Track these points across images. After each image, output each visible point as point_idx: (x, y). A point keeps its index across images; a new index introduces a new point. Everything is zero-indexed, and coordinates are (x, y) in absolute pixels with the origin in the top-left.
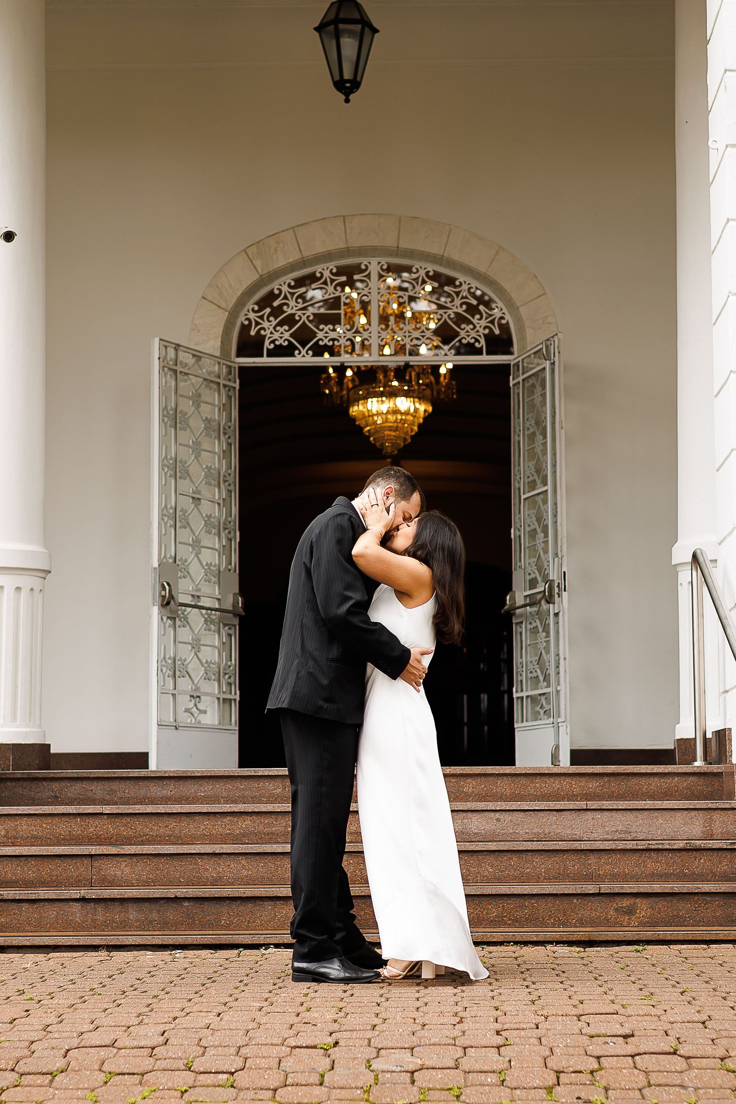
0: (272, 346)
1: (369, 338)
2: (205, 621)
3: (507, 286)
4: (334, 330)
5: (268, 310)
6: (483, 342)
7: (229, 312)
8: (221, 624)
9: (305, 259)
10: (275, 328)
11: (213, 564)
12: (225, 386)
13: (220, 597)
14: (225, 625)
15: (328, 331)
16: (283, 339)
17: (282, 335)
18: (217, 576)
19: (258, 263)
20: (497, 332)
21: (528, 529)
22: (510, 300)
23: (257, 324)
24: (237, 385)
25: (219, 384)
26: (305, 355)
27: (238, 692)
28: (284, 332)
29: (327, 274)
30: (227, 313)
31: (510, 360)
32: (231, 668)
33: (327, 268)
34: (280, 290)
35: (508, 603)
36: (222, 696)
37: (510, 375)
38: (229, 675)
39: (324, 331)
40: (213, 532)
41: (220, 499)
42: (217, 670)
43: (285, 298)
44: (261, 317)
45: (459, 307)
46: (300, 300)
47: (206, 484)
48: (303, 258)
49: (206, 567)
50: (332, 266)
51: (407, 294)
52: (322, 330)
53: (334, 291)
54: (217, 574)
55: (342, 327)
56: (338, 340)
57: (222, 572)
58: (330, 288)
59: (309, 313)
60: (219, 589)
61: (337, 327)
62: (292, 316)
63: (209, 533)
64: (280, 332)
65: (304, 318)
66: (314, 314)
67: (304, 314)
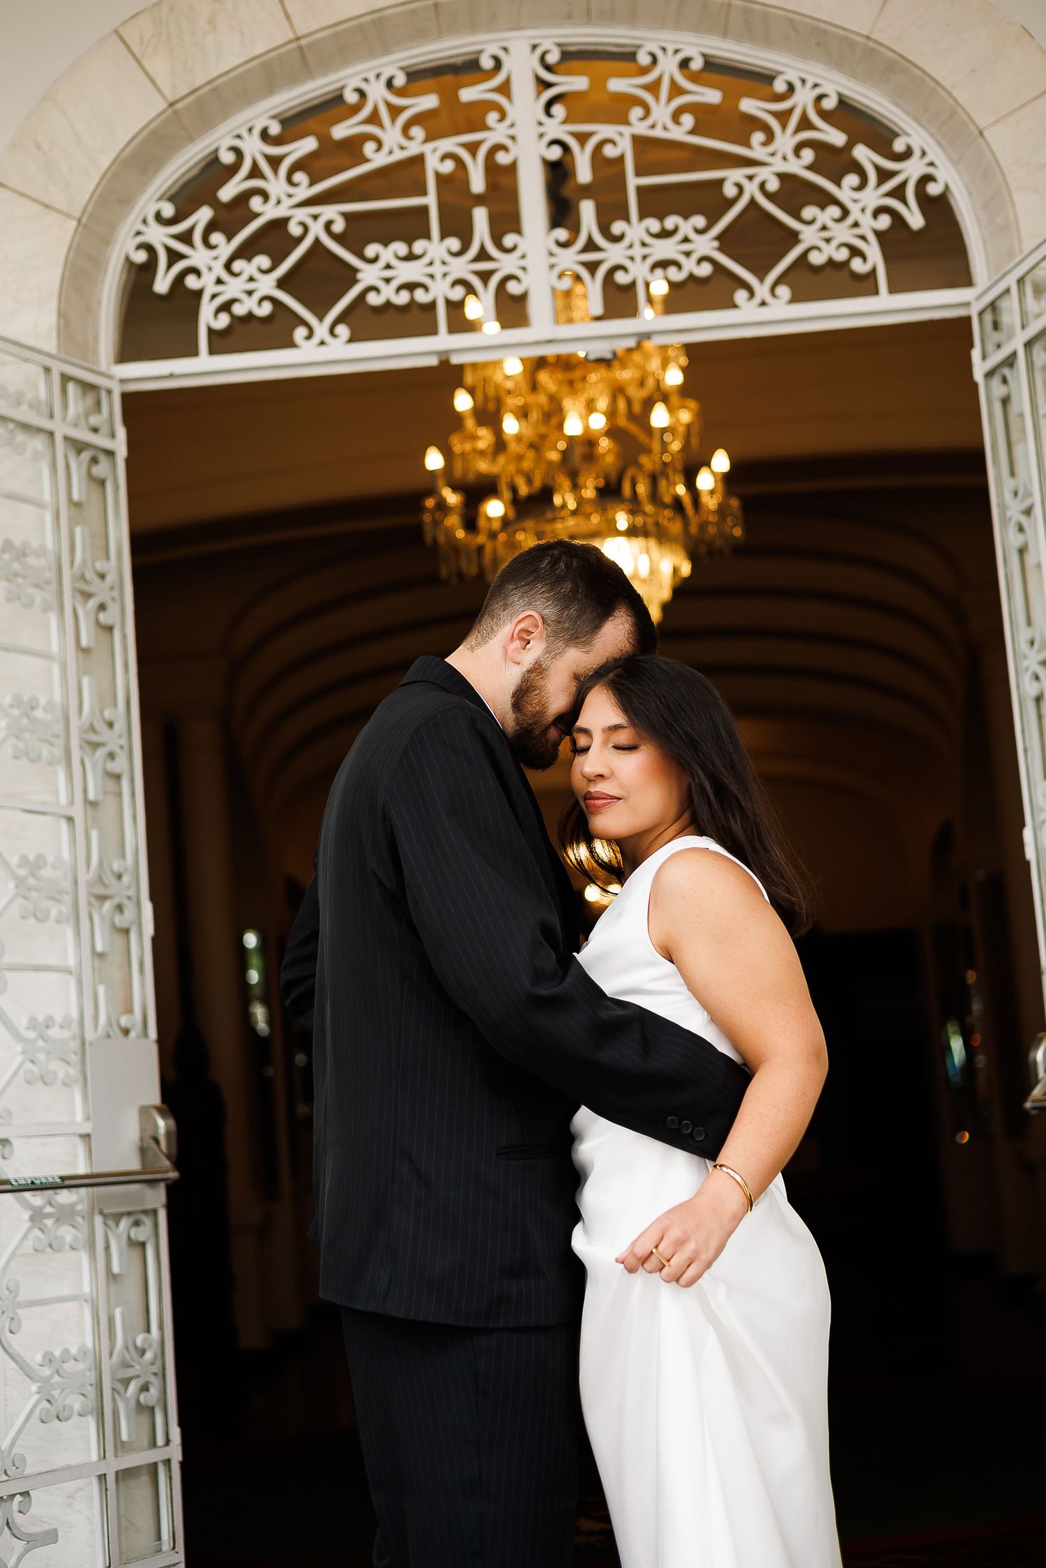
0: (223, 321)
1: (519, 273)
2: (32, 1219)
3: (943, 69)
4: (411, 257)
5: (204, 215)
6: (874, 253)
7: (79, 221)
8: (98, 1220)
9: (304, 42)
10: (228, 266)
11: (59, 1018)
12: (79, 447)
13: (87, 1128)
14: (118, 1217)
15: (394, 262)
16: (256, 296)
17: (251, 286)
18: (75, 1058)
19: (159, 66)
20: (916, 220)
22: (953, 114)
23: (174, 256)
24: (120, 446)
25: (51, 434)
26: (328, 338)
27: (176, 1433)
28: (257, 275)
29: (377, 94)
30: (74, 224)
31: (967, 304)
32: (149, 1356)
33: (378, 76)
34: (237, 152)
35: (1041, 1073)
36: (113, 1466)
37: (971, 346)
38: (141, 1381)
39: (381, 263)
40: (54, 912)
41: (72, 802)
42: (91, 1376)
43: (255, 172)
44: (186, 238)
45: (790, 156)
46: (300, 177)
47: (16, 758)
48: (297, 38)
49: (31, 1035)
50: (393, 65)
51: (627, 131)
52: (375, 260)
53: (404, 142)
54: (75, 1053)
55: (436, 248)
56: (426, 288)
57: (91, 1044)
58: (391, 135)
59: (331, 212)
60: (85, 1098)
61: (419, 247)
62: (280, 224)
63: (38, 920)
64: (245, 276)
65: (317, 230)
66: (347, 216)
67: (315, 217)
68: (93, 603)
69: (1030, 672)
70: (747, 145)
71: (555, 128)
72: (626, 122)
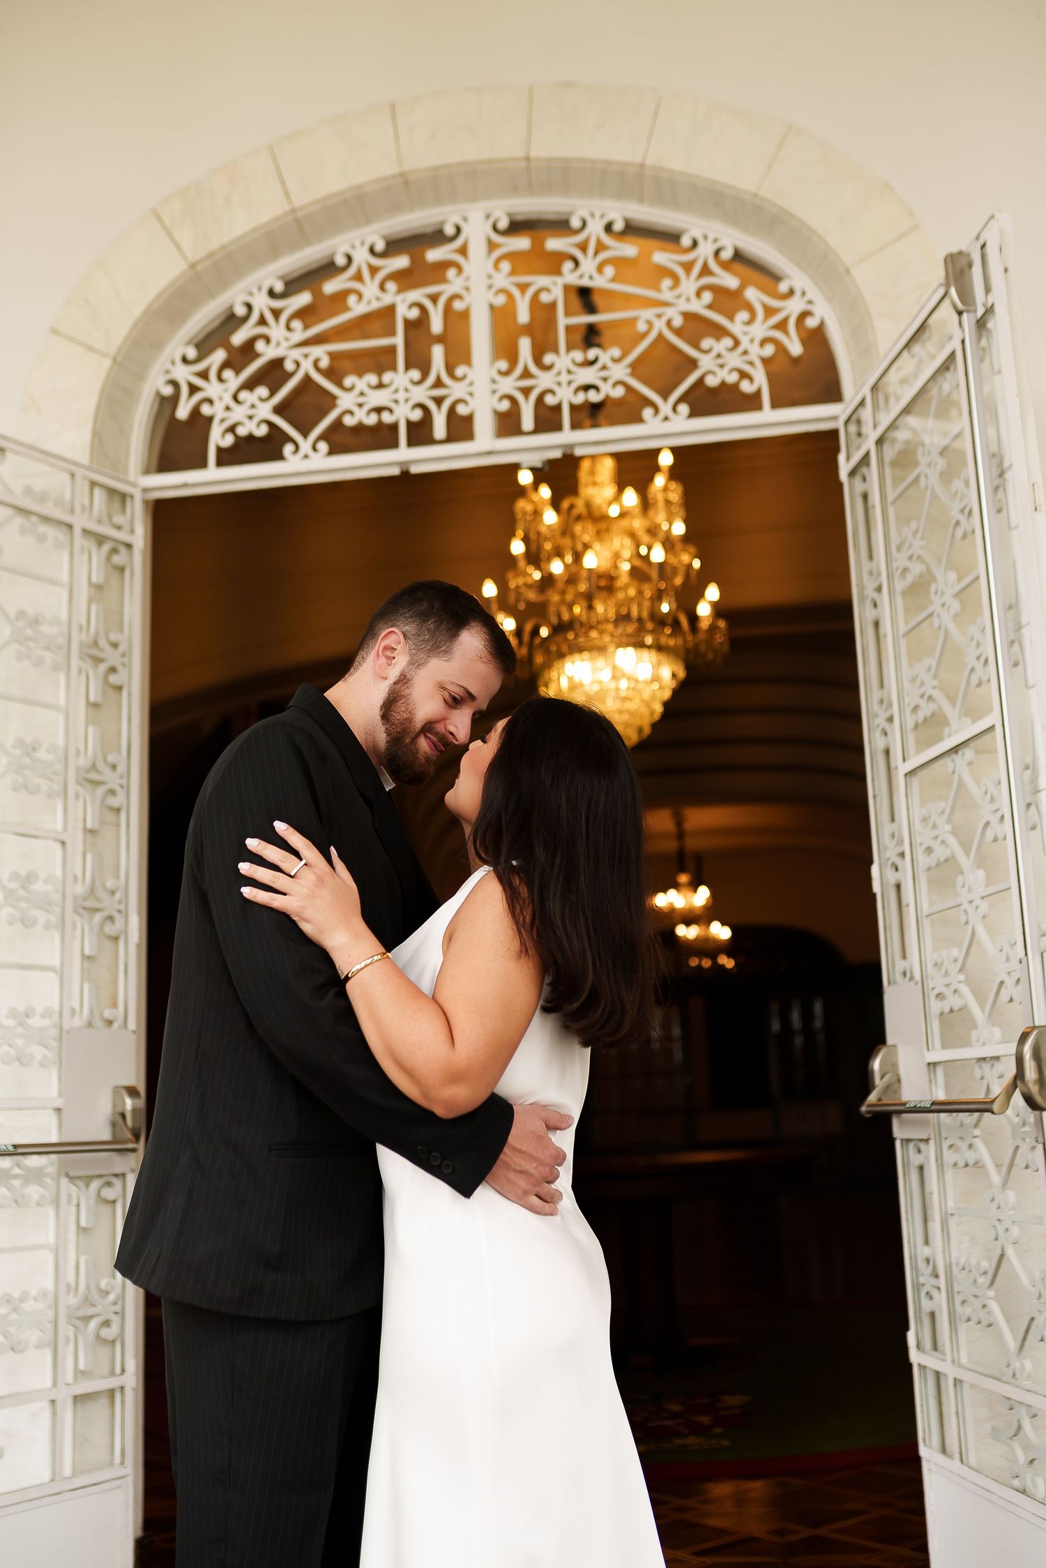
0: (229, 441)
1: (467, 398)
4: (381, 386)
5: (218, 356)
6: (760, 377)
7: (115, 360)
8: (65, 1181)
9: (300, 214)
10: (235, 396)
11: (38, 1010)
12: (99, 539)
13: (59, 1103)
14: (86, 1178)
15: (367, 390)
16: (256, 420)
17: (251, 412)
18: (52, 1043)
19: (183, 235)
20: (796, 348)
21: (923, 861)
23: (193, 390)
24: (140, 540)
25: (70, 527)
26: (311, 452)
28: (257, 403)
29: (361, 255)
30: (107, 363)
31: (837, 418)
32: (112, 1297)
33: (362, 243)
34: (248, 306)
35: (876, 1080)
36: (66, 1391)
38: (105, 1318)
39: (357, 391)
40: (41, 921)
41: (68, 830)
42: (49, 1316)
43: (261, 321)
44: (204, 375)
45: (693, 297)
46: (296, 324)
48: (293, 211)
50: (374, 234)
51: (559, 281)
52: (351, 389)
53: (380, 294)
54: (55, 1040)
55: (401, 378)
56: (391, 411)
57: (68, 1032)
58: (370, 289)
59: (320, 352)
60: (60, 1079)
61: (387, 377)
62: (277, 363)
63: (26, 926)
64: (248, 404)
65: (307, 366)
66: (333, 356)
67: (306, 356)
68: (103, 667)
69: (880, 728)
70: (658, 289)
71: (503, 279)
72: (558, 272)
